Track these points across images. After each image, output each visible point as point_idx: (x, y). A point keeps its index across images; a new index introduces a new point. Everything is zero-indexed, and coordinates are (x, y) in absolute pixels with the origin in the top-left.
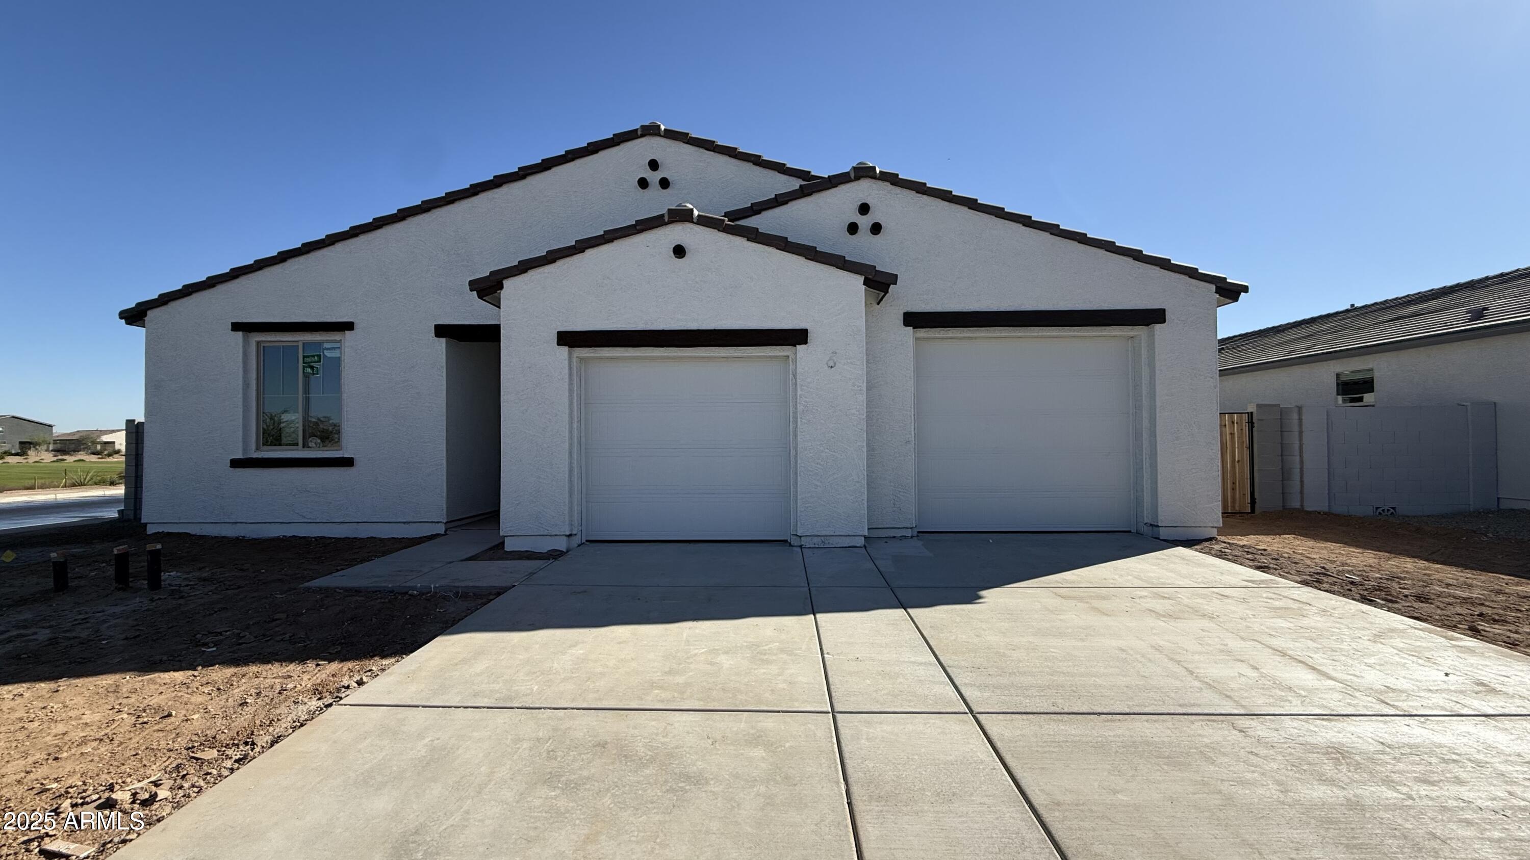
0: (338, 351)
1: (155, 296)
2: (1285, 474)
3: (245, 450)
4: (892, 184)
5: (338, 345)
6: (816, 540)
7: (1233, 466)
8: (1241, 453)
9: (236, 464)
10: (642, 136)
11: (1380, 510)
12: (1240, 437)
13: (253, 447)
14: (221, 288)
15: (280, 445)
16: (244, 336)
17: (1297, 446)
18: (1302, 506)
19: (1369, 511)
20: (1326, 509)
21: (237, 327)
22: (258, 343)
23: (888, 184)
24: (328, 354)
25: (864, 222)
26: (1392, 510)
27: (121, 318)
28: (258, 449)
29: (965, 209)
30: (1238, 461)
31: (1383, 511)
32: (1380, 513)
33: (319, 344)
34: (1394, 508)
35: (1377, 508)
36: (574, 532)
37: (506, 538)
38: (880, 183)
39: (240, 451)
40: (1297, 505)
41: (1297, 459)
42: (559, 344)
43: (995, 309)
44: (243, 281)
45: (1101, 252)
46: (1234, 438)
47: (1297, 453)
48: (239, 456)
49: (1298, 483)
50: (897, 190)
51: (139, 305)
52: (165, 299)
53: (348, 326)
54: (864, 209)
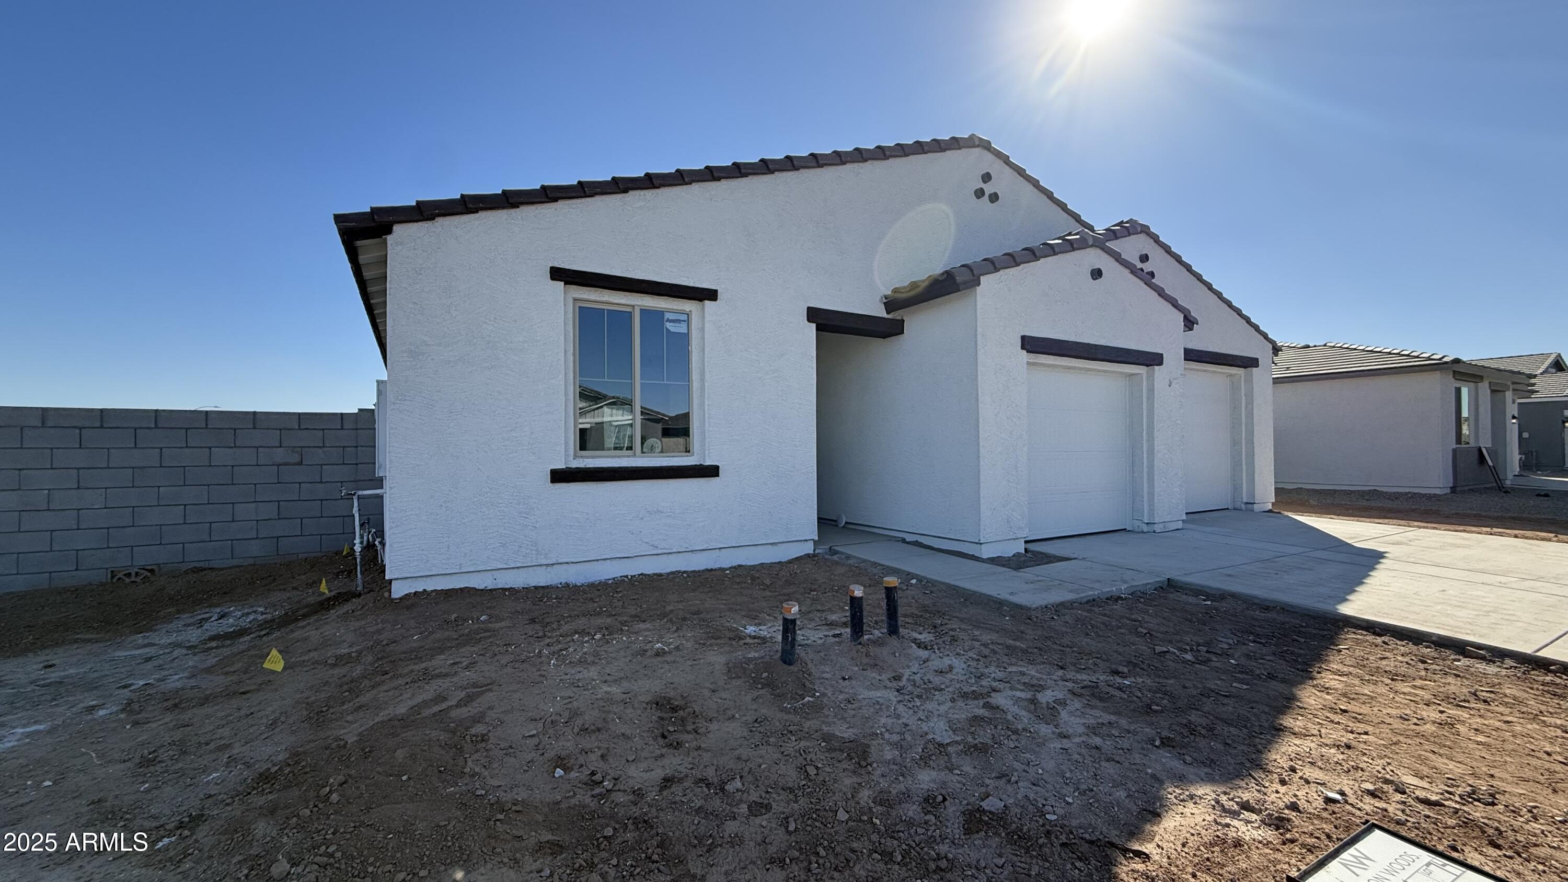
0: (684, 325)
5: (687, 317)
9: (559, 477)
13: (571, 452)
14: (529, 212)
15: (603, 449)
16: (564, 287)
21: (556, 273)
22: (575, 301)
23: (1153, 241)
24: (673, 327)
28: (575, 457)
29: (1185, 271)
33: (660, 314)
37: (984, 545)
38: (1149, 239)
39: (562, 458)
42: (1022, 348)
44: (563, 207)
45: (1236, 315)
48: (559, 466)
50: (1157, 247)
53: (711, 295)
54: (1143, 258)
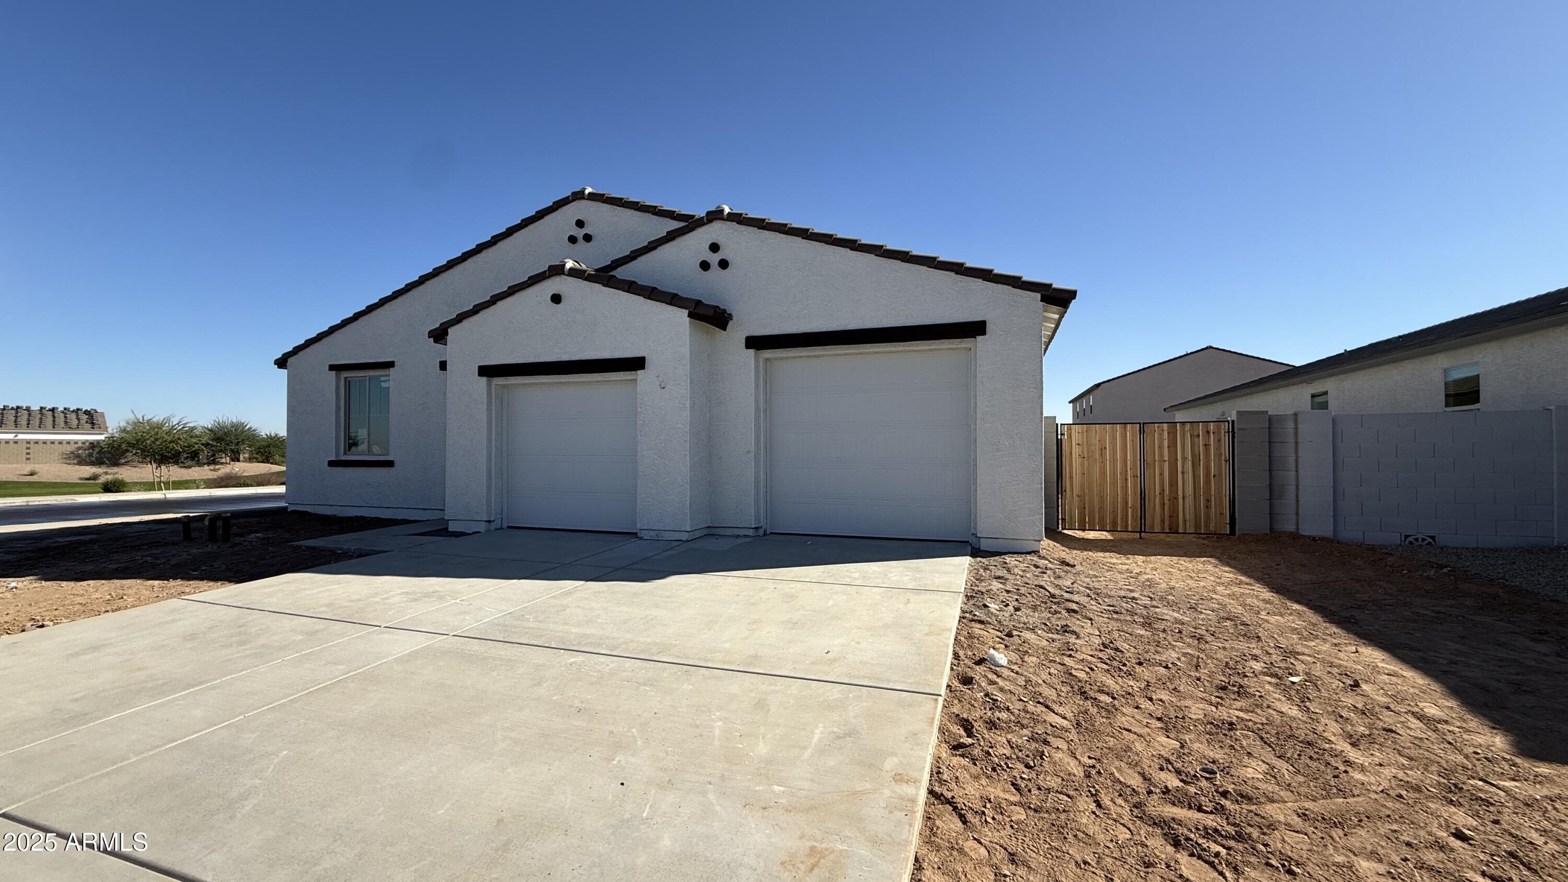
0: (388, 383)
1: (291, 349)
2: (1274, 492)
3: (337, 454)
4: (738, 223)
5: (387, 378)
6: (652, 533)
7: (1207, 482)
8: (1219, 467)
9: (332, 464)
10: (573, 200)
11: (1410, 539)
12: (1218, 448)
13: (342, 452)
14: (325, 340)
15: (355, 451)
16: (336, 374)
17: (1292, 459)
18: (1298, 529)
19: (1396, 539)
20: (1329, 533)
21: (332, 368)
22: (346, 378)
23: (735, 223)
24: (383, 385)
25: (714, 259)
26: (1430, 540)
27: (275, 364)
28: (345, 453)
29: (799, 240)
30: (1214, 476)
31: (1416, 540)
32: (1411, 543)
33: (377, 378)
34: (1433, 538)
35: (1407, 537)
36: (492, 519)
37: (450, 522)
38: (728, 222)
39: (334, 455)
40: (1291, 528)
41: (1293, 473)
42: (479, 375)
43: (824, 330)
44: (336, 334)
45: (924, 269)
46: (1210, 449)
47: (1293, 467)
48: (333, 459)
49: (1294, 502)
50: (743, 228)
51: (284, 355)
52: (297, 350)
53: (392, 364)
54: (714, 248)
